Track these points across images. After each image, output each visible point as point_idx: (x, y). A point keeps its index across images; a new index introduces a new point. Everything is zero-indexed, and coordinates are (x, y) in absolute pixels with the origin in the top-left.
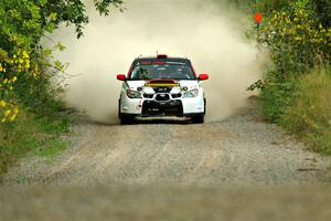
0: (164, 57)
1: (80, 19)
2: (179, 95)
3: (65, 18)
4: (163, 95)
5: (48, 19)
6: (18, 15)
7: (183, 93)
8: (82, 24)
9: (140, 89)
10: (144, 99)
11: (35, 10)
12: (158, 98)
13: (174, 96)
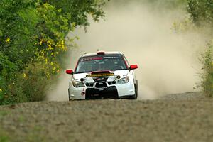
0: (103, 53)
1: (86, 24)
2: (114, 82)
3: (79, 24)
4: (101, 83)
5: (72, 25)
6: (58, 23)
7: (116, 80)
8: (87, 26)
9: (82, 80)
10: (86, 87)
11: (66, 21)
12: (98, 85)
13: (110, 83)
